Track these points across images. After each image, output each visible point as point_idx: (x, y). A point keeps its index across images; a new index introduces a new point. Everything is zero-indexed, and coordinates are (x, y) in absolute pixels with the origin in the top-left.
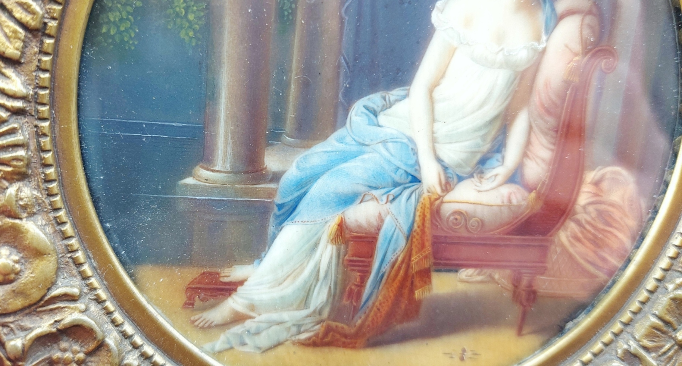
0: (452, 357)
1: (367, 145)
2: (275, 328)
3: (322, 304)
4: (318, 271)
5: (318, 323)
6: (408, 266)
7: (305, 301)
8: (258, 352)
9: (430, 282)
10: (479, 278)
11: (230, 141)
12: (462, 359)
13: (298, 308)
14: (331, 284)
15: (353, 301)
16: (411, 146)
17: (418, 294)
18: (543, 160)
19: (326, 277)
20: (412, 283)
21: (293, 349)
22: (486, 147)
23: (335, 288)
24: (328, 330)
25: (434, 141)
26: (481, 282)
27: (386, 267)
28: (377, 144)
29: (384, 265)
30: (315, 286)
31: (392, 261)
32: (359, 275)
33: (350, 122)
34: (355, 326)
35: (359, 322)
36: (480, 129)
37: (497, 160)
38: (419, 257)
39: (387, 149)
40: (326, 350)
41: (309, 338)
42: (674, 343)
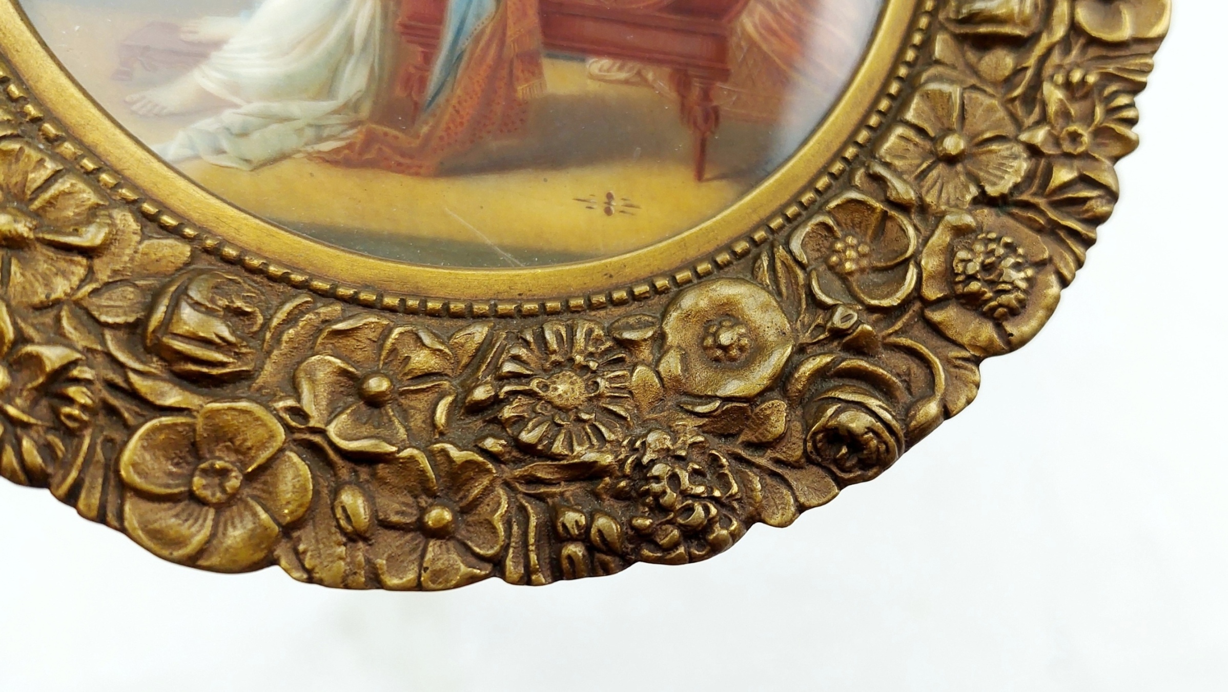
0: (590, 208)
2: (275, 127)
3: (360, 94)
4: (350, 40)
5: (353, 125)
6: (502, 43)
7: (328, 89)
8: (245, 167)
9: (541, 74)
12: (608, 212)
13: (317, 97)
14: (374, 61)
15: (413, 93)
17: (521, 90)
19: (364, 48)
20: (511, 73)
21: (311, 167)
23: (381, 68)
24: (370, 140)
27: (465, 43)
29: (462, 38)
30: (347, 62)
31: (476, 32)
32: (423, 52)
34: (418, 137)
35: (425, 129)
38: (519, 31)
40: (369, 174)
41: (337, 151)
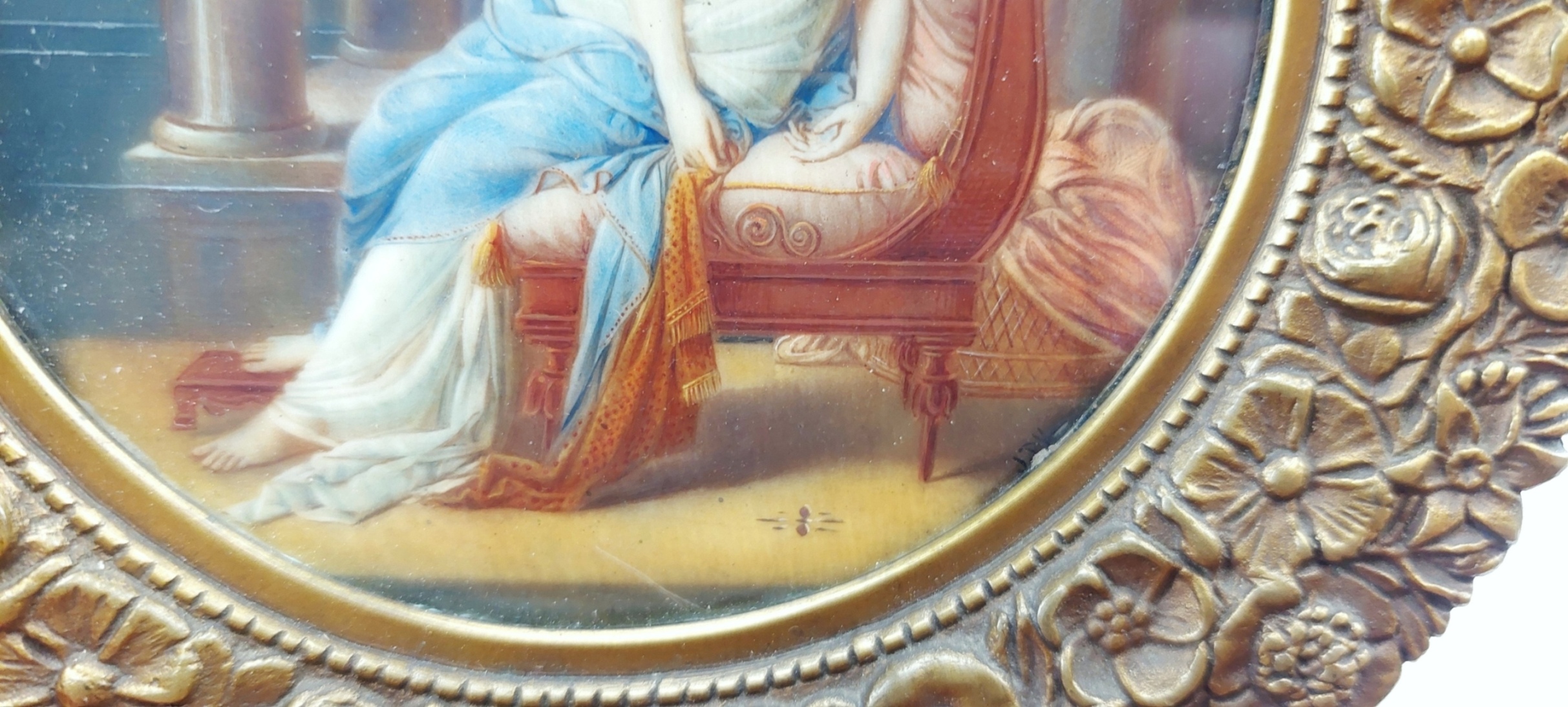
0: (779, 528)
1: (537, 60)
2: (377, 470)
3: (477, 418)
4: (459, 347)
5: (474, 457)
6: (661, 332)
7: (437, 413)
8: (348, 521)
9: (714, 365)
10: (824, 355)
11: (223, 57)
12: (802, 531)
13: (424, 428)
14: (490, 374)
15: (545, 409)
16: (637, 60)
17: (688, 391)
18: (948, 87)
19: (477, 357)
20: (673, 368)
21: (425, 514)
22: (811, 60)
23: (502, 381)
24: (497, 474)
25: (688, 47)
26: (829, 363)
27: (611, 334)
28: (558, 56)
29: (605, 330)
30: (456, 379)
31: (623, 319)
32: (554, 353)
33: (492, 7)
34: (556, 464)
35: (564, 454)
36: (792, 17)
37: (841, 89)
38: (682, 310)
39: (584, 68)
40: (497, 515)
41: (457, 491)
42: (1257, 490)
